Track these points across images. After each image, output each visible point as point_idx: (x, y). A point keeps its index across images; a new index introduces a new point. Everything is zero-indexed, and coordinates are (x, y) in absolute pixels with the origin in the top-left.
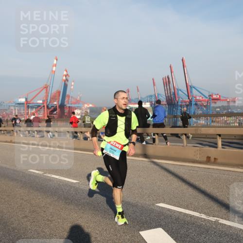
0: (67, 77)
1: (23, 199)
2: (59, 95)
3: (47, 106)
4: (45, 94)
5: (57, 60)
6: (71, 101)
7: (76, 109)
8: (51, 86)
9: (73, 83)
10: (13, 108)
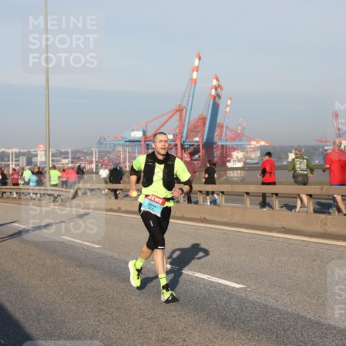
0: (219, 89)
1: (143, 316)
2: (204, 124)
3: (182, 145)
4: (177, 123)
5: (200, 58)
6: (226, 136)
7: (234, 149)
8: (189, 108)
9: (229, 102)
10: (120, 149)
